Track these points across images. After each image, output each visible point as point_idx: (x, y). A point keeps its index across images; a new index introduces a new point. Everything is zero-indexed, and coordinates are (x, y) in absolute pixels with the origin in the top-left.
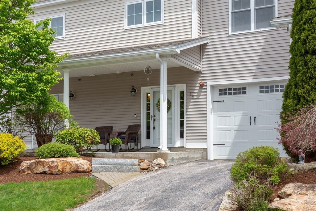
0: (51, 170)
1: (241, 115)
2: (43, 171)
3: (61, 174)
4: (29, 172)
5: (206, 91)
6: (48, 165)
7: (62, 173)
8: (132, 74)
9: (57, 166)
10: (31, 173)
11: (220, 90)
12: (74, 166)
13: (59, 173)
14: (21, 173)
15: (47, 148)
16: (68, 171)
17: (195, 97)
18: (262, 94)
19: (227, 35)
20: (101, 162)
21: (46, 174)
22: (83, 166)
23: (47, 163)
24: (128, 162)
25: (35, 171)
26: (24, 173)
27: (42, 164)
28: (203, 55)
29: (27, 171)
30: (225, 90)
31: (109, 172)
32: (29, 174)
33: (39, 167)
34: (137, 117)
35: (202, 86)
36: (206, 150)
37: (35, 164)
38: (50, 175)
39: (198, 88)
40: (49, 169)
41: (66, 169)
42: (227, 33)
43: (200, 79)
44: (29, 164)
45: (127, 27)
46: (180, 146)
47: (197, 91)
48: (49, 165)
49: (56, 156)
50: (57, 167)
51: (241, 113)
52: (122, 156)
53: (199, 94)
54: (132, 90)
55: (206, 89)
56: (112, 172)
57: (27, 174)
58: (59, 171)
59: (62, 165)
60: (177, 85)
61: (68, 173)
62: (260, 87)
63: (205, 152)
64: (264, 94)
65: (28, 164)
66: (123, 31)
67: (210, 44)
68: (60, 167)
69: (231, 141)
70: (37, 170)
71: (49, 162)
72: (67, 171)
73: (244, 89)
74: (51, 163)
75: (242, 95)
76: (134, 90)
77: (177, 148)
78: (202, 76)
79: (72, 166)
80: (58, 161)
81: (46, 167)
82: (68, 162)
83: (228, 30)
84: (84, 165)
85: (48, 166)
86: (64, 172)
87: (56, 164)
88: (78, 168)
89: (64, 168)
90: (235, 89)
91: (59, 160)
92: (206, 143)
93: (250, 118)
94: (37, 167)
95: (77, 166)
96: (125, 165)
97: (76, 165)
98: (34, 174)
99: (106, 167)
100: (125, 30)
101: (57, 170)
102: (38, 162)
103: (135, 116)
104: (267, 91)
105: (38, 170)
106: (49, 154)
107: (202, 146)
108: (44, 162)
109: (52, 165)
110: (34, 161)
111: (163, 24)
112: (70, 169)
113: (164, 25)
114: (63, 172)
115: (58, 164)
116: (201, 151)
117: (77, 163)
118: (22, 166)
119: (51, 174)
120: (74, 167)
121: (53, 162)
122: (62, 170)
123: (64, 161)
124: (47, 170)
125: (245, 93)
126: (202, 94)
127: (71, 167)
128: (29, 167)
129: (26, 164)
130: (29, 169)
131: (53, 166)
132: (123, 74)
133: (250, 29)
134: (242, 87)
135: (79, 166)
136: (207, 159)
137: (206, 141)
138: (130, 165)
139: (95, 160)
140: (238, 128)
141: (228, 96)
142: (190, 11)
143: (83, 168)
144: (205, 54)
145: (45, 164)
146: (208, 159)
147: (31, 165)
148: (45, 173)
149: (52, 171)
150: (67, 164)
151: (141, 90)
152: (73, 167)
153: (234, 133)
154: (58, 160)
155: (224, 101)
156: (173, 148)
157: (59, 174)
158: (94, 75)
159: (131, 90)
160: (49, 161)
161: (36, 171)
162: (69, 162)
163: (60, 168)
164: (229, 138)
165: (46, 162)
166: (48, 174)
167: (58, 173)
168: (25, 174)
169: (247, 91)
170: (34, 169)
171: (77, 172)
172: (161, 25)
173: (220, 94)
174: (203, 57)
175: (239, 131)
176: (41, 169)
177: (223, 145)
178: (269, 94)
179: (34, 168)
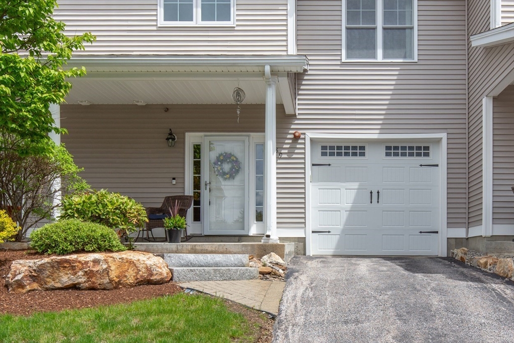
0: (93, 280)
1: (356, 187)
2: (70, 282)
3: (116, 288)
4: (35, 286)
5: (303, 146)
6: (85, 270)
7: (118, 285)
8: (168, 109)
9: (107, 271)
10: (40, 289)
11: (324, 148)
12: (143, 270)
13: (112, 287)
14: (13, 290)
15: (63, 231)
16: (131, 280)
17: (284, 156)
18: (388, 158)
19: (339, 63)
20: (182, 262)
21: (79, 289)
22: (160, 270)
23: (82, 264)
24: (231, 260)
25: (51, 284)
26: (20, 290)
27: (72, 267)
28: (299, 89)
29: (29, 284)
30: (332, 148)
31: (205, 280)
32: (33, 290)
33: (61, 274)
34: (176, 183)
35: (296, 138)
36: (303, 240)
37: (53, 267)
38: (90, 292)
39: (290, 141)
40: (88, 278)
41: (126, 276)
42: (339, 58)
43: (293, 127)
44: (35, 268)
45: (162, 22)
46: (256, 233)
47: (288, 146)
48: (87, 269)
49: (87, 248)
50: (108, 274)
51: (355, 185)
52: (192, 249)
53: (291, 151)
54: (169, 137)
55: (304, 144)
56: (212, 279)
57: (29, 291)
58: (111, 281)
59: (118, 268)
60: (252, 134)
61: (131, 286)
62: (386, 147)
63: (301, 243)
64: (392, 158)
65: (30, 266)
66: (155, 28)
67: (309, 72)
68: (113, 272)
69: (341, 227)
70: (57, 281)
71: (86, 263)
72: (128, 282)
73: (362, 148)
74: (92, 263)
75: (358, 158)
76: (171, 137)
77: (252, 236)
78: (296, 122)
79: (140, 271)
80: (110, 260)
81: (81, 273)
82: (131, 263)
83: (340, 54)
84: (161, 268)
85: (86, 272)
86: (121, 284)
87: (105, 266)
88: (152, 275)
89: (122, 275)
90: (347, 148)
91: (111, 257)
92: (303, 230)
93: (371, 193)
94: (56, 275)
95: (149, 270)
96: (227, 266)
97: (147, 268)
98: (47, 289)
99: (200, 271)
100: (159, 27)
101: (106, 280)
102: (60, 263)
103: (174, 182)
104: (396, 154)
105: (60, 281)
106: (71, 244)
107: (298, 233)
108: (76, 261)
109: (95, 269)
110: (50, 261)
111: (234, 27)
112: (134, 276)
113: (236, 29)
114: (119, 283)
115: (110, 267)
116: (294, 241)
117: (149, 263)
118: (15, 271)
119: (93, 289)
120: (143, 273)
121: (96, 262)
122: (117, 280)
123: (122, 259)
124: (83, 280)
125: (363, 154)
126: (296, 151)
127: (137, 273)
128: (35, 275)
129: (26, 268)
130: (34, 278)
131: (97, 271)
132: (148, 108)
133: (374, 57)
134: (358, 145)
135: (152, 269)
136: (305, 254)
137: (303, 225)
138: (236, 265)
139: (170, 257)
140: (352, 207)
141: (336, 158)
142: (285, 13)
143: (161, 274)
144: (302, 87)
145: (78, 266)
146: (307, 254)
147: (41, 269)
148: (75, 287)
149: (94, 283)
150: (129, 266)
151: (184, 138)
152: (140, 273)
153: (345, 215)
154: (109, 256)
155: (329, 165)
156: (247, 236)
157: (112, 289)
158: (88, 104)
159: (167, 136)
160: (88, 259)
161: (53, 283)
162: (134, 263)
163: (113, 274)
164: (338, 223)
165: (80, 262)
166: (85, 289)
167: (109, 286)
168: (24, 291)
169: (367, 151)
170: (48, 280)
171: (148, 282)
172: (231, 29)
173: (324, 154)
174: (298, 92)
175: (353, 211)
176: (66, 279)
177: (327, 233)
178: (400, 158)
179: (48, 277)
